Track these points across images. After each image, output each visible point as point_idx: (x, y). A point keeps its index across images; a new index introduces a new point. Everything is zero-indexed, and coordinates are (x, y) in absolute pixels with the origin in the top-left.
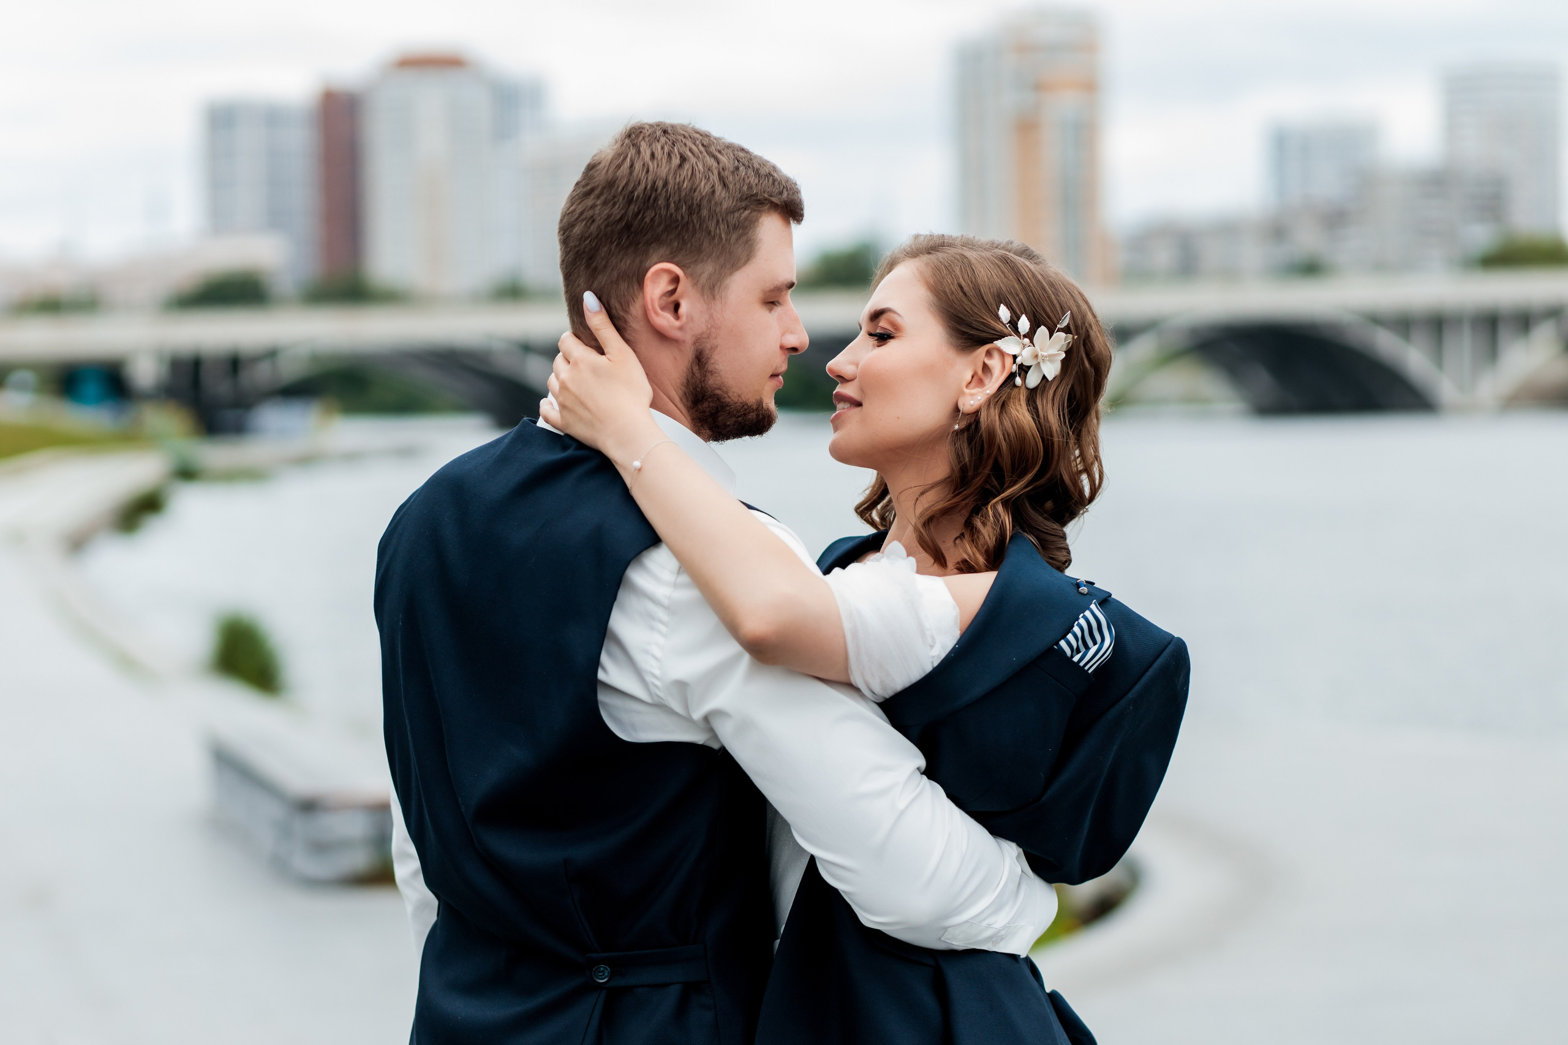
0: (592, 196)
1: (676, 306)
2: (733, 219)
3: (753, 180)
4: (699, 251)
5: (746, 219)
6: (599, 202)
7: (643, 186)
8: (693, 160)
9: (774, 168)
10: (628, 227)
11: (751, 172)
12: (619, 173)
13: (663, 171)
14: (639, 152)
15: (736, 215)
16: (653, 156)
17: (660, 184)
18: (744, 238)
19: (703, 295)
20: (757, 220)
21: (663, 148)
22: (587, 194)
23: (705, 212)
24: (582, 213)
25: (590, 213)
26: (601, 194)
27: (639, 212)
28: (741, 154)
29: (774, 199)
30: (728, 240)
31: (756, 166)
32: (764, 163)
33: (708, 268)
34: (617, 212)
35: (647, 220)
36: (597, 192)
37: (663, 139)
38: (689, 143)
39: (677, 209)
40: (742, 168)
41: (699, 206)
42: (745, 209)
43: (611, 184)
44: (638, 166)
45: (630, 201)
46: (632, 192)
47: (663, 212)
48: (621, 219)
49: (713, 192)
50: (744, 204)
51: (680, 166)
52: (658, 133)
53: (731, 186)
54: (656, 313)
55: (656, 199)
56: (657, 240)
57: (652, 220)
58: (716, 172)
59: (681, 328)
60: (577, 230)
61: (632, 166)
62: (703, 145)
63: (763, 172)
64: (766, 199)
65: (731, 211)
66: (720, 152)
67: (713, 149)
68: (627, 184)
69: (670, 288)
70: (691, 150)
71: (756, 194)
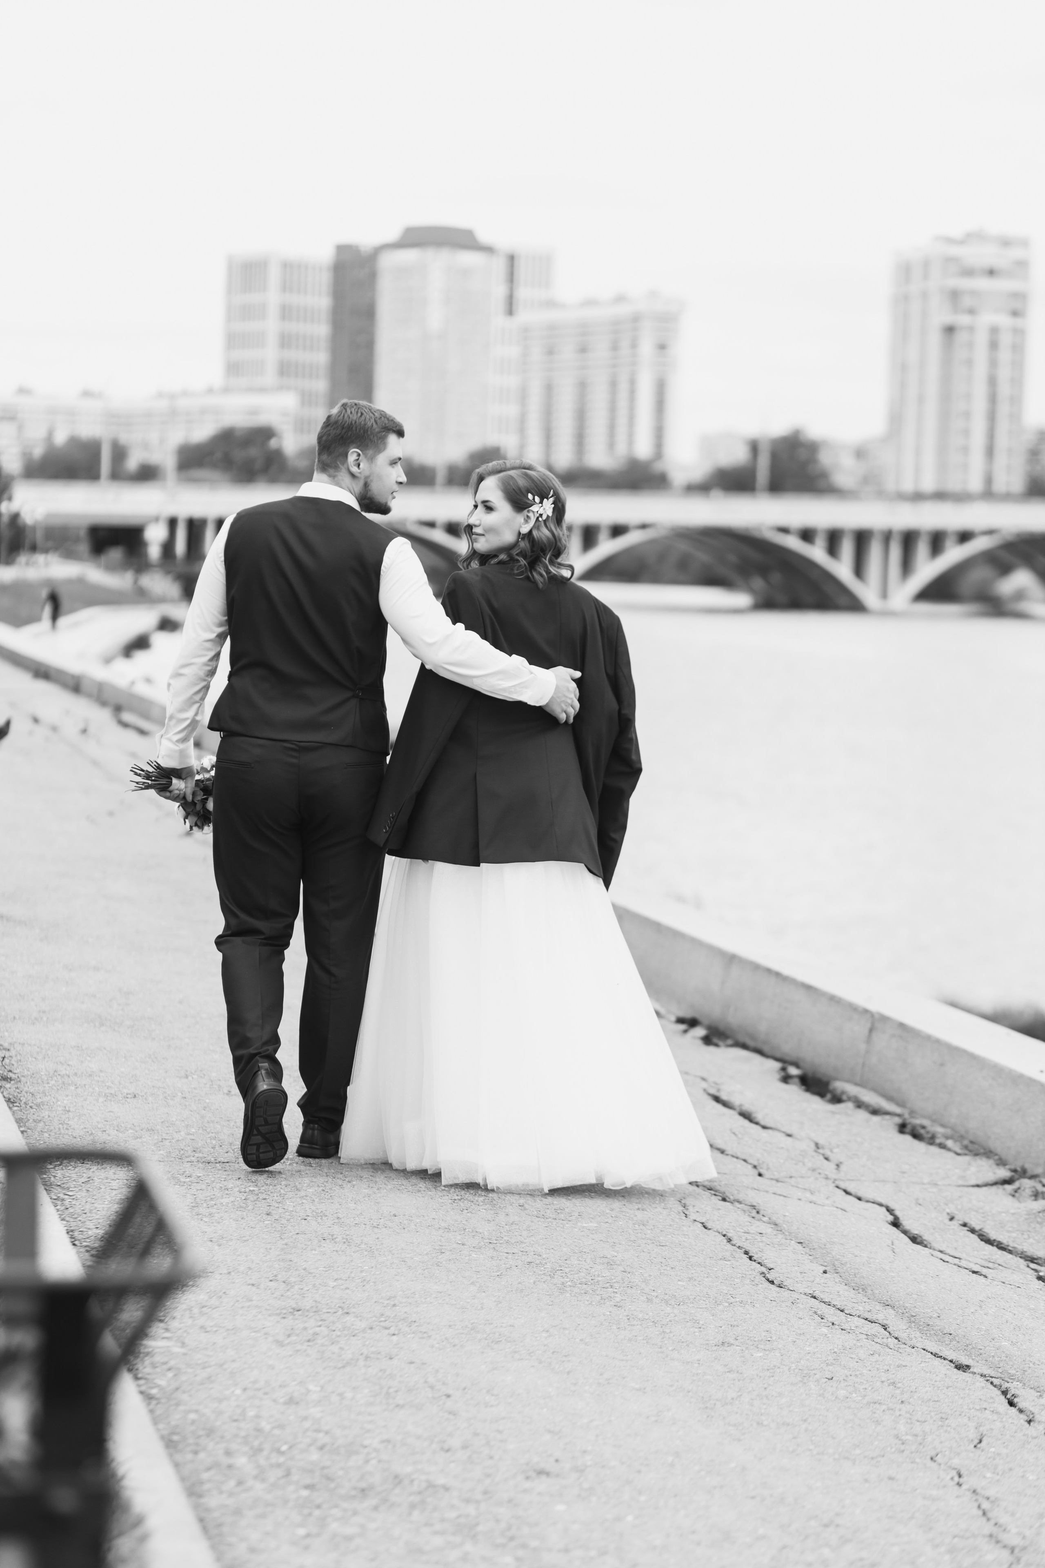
0: (330, 426)
1: (359, 465)
2: (379, 435)
3: (386, 422)
4: (367, 446)
5: (384, 435)
6: (332, 428)
7: (347, 423)
8: (365, 414)
9: (394, 418)
10: (342, 437)
11: (386, 419)
12: (339, 418)
13: (355, 418)
14: (346, 411)
15: (381, 434)
16: (351, 413)
17: (354, 422)
18: (383, 442)
19: (368, 461)
20: (388, 436)
21: (355, 410)
22: (328, 426)
23: (369, 433)
24: (326, 433)
25: (328, 433)
26: (333, 426)
27: (346, 432)
28: (383, 413)
29: (394, 429)
30: (378, 443)
31: (388, 417)
32: (390, 416)
33: (370, 452)
34: (338, 432)
35: (349, 435)
36: (331, 425)
37: (355, 407)
38: (364, 409)
39: (360, 431)
40: (383, 418)
41: (367, 430)
42: (384, 432)
43: (336, 422)
44: (346, 416)
45: (343, 428)
46: (344, 425)
47: (355, 432)
48: (340, 434)
49: (372, 426)
50: (383, 430)
51: (361, 416)
52: (353, 405)
53: (379, 424)
54: (352, 467)
55: (352, 428)
56: (352, 442)
57: (351, 435)
58: (373, 419)
59: (360, 473)
60: (324, 438)
61: (344, 416)
62: (369, 409)
63: (390, 419)
64: (391, 429)
65: (379, 432)
66: (375, 412)
67: (372, 411)
68: (342, 422)
69: (357, 458)
70: (365, 411)
71: (387, 427)
